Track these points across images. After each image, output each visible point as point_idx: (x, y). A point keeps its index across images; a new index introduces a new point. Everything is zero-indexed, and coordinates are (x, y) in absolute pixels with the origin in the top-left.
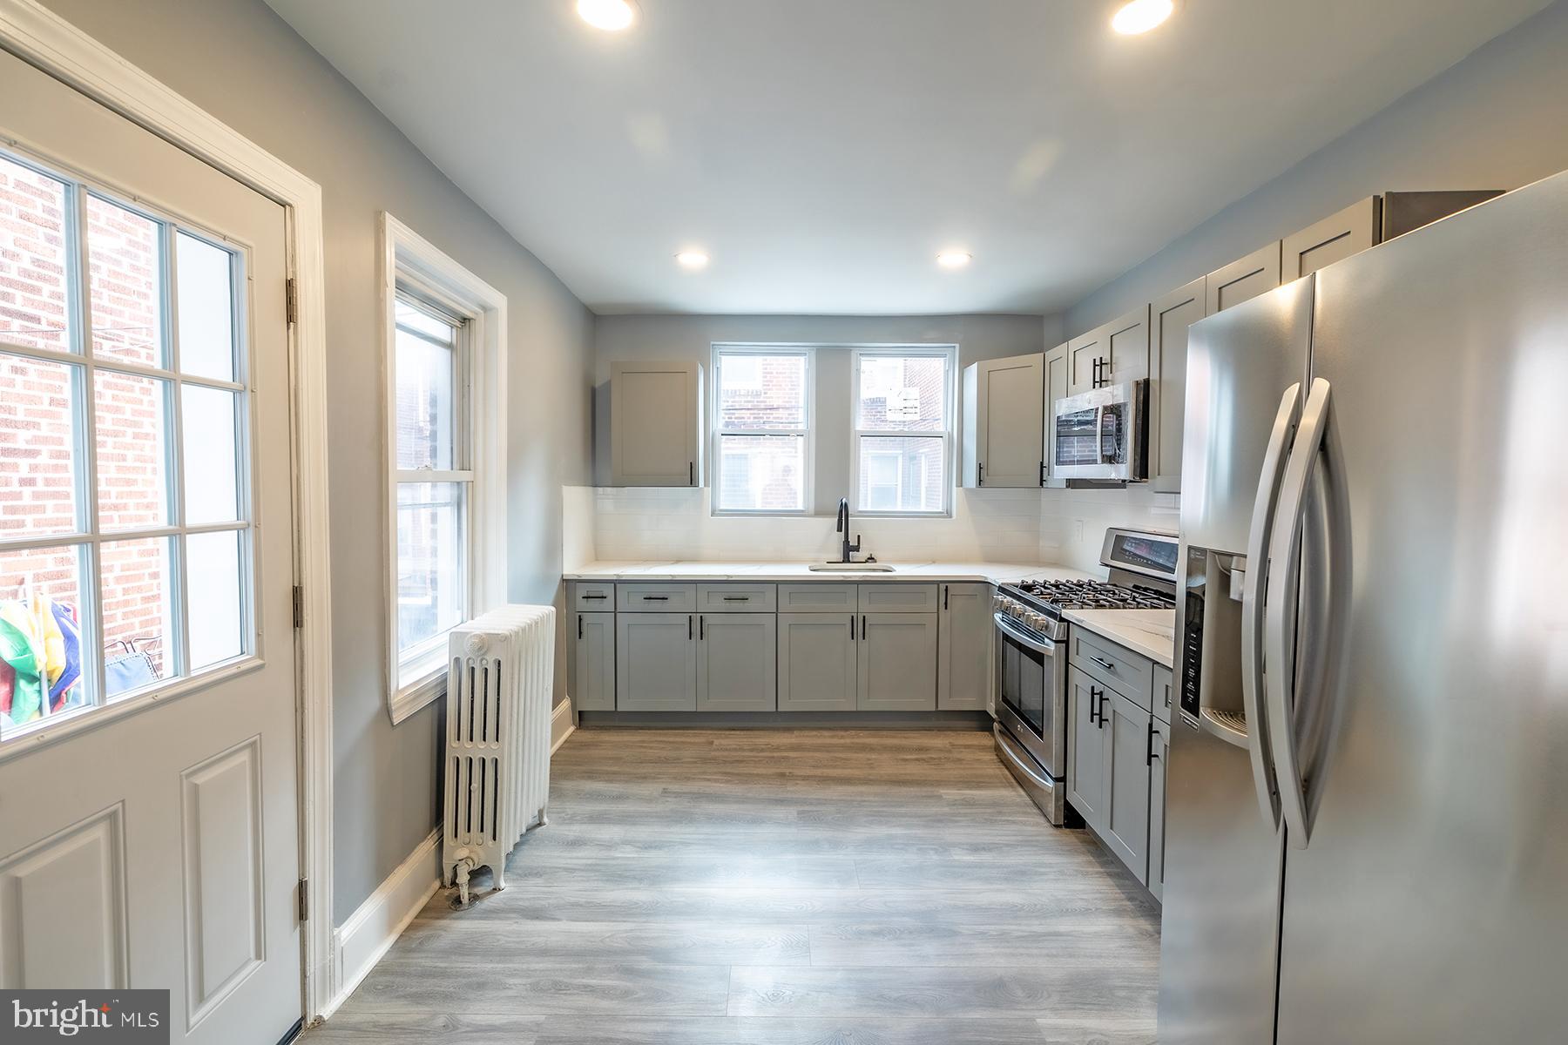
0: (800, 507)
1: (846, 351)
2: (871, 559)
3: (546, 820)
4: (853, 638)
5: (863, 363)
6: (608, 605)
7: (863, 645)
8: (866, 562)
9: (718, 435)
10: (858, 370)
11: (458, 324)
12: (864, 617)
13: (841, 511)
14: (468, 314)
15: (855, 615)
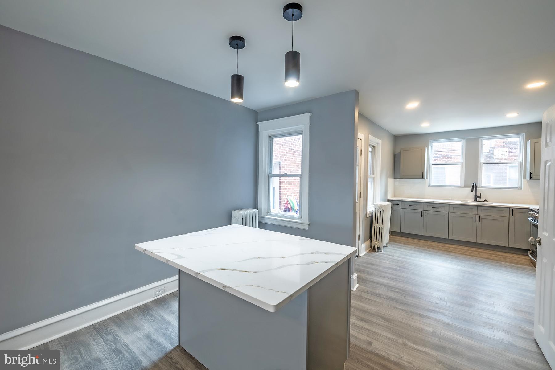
0: (459, 184)
1: (478, 139)
2: (486, 201)
3: (388, 246)
4: (475, 221)
5: (484, 142)
6: (399, 206)
7: (479, 224)
8: (484, 201)
9: (431, 164)
10: (482, 144)
11: (373, 147)
12: (479, 216)
13: (473, 186)
14: (375, 145)
15: (476, 216)
